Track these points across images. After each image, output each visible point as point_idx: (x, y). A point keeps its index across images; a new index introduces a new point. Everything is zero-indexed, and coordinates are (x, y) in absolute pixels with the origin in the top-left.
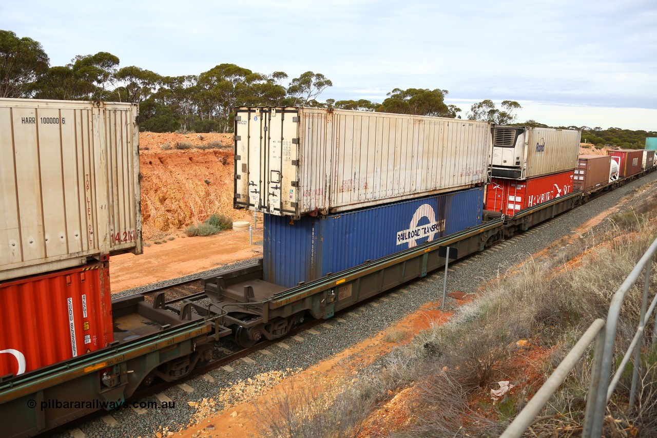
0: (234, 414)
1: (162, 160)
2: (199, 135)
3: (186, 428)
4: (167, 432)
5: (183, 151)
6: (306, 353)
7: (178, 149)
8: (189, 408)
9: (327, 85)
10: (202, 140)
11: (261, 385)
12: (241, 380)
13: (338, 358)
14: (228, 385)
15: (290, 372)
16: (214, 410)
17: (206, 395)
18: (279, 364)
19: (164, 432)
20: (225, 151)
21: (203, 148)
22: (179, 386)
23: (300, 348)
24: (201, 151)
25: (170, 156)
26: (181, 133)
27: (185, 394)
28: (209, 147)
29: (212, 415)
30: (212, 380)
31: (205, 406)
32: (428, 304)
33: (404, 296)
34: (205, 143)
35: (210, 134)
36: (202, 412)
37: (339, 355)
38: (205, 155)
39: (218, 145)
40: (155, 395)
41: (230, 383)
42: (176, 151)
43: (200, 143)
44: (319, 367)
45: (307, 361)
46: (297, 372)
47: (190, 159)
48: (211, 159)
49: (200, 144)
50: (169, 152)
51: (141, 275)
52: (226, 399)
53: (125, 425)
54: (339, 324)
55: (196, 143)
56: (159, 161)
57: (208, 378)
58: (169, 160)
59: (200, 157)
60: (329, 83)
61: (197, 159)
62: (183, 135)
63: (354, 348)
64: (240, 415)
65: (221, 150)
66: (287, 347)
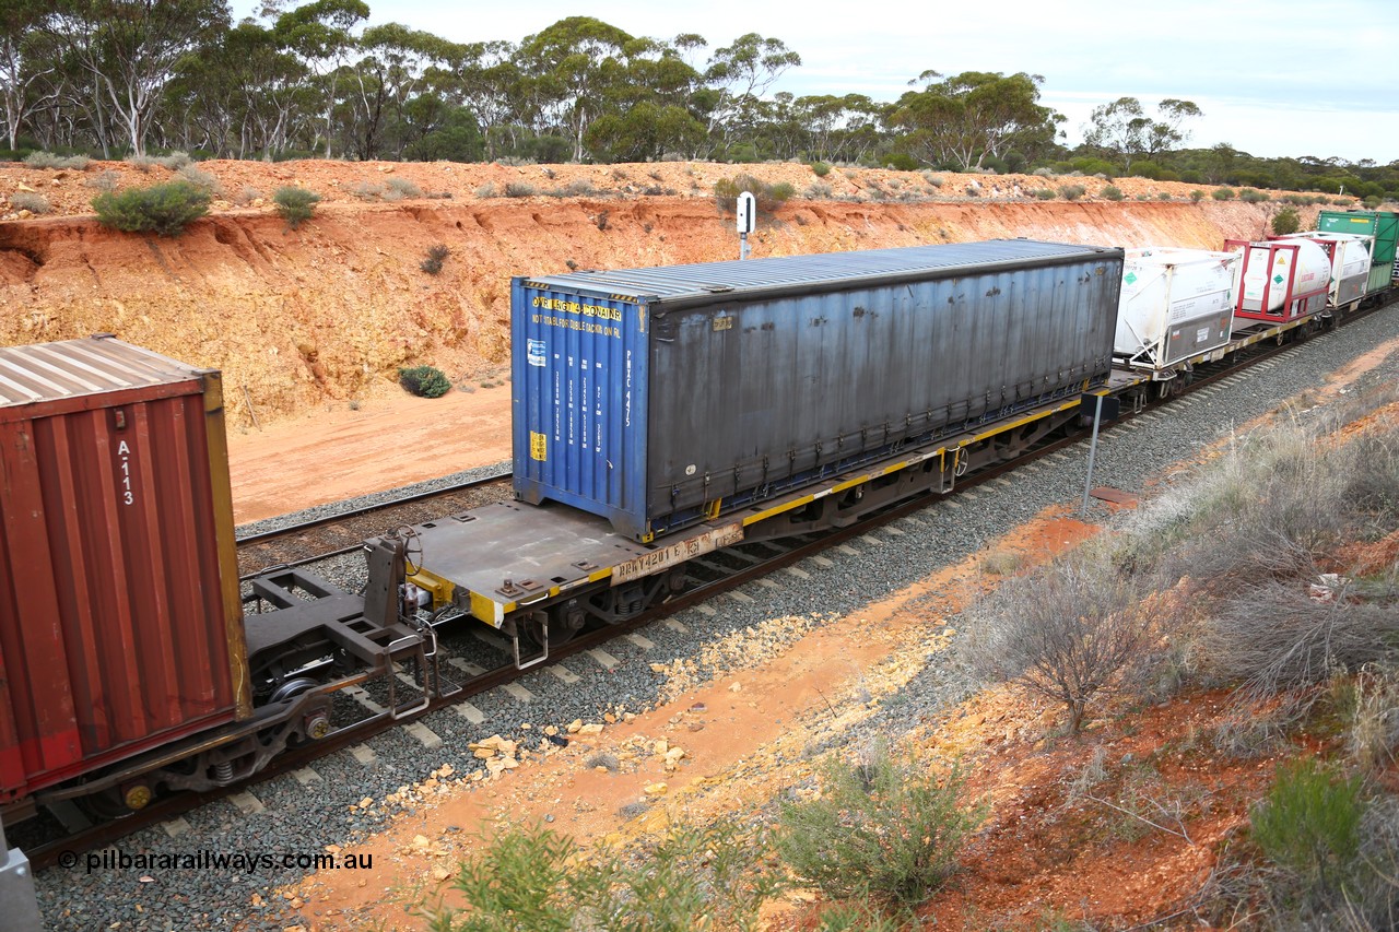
0: (736, 686)
1: (480, 219)
2: (545, 167)
3: (653, 708)
4: (622, 714)
5: (519, 201)
6: (842, 587)
7: (508, 195)
8: (652, 674)
9: (789, 64)
10: (551, 178)
11: (772, 641)
12: (735, 630)
13: (900, 598)
14: (715, 638)
15: (818, 620)
16: (697, 679)
17: (677, 652)
18: (797, 605)
19: (618, 714)
20: (602, 202)
21: (557, 195)
22: (626, 637)
23: (830, 579)
24: (556, 202)
25: (496, 211)
26: (507, 164)
27: (640, 651)
28: (569, 195)
29: (695, 689)
30: (682, 629)
31: (679, 673)
32: (1051, 509)
33: (1006, 490)
34: (559, 185)
35: (566, 167)
36: (676, 682)
37: (901, 593)
38: (563, 209)
39: (585, 189)
40: (588, 652)
41: (717, 634)
42: (505, 200)
43: (549, 184)
44: (869, 613)
45: (845, 602)
46: (831, 620)
47: (535, 217)
48: (574, 219)
49: (550, 186)
50: (493, 202)
51: (474, 445)
52: (713, 661)
53: (548, 700)
54: (894, 537)
55: (541, 185)
56: (475, 220)
57: (672, 624)
58: (493, 220)
59: (554, 215)
60: (794, 59)
61: (548, 218)
62: (513, 168)
63: (926, 581)
64: (745, 689)
65: (592, 200)
66: (805, 575)
